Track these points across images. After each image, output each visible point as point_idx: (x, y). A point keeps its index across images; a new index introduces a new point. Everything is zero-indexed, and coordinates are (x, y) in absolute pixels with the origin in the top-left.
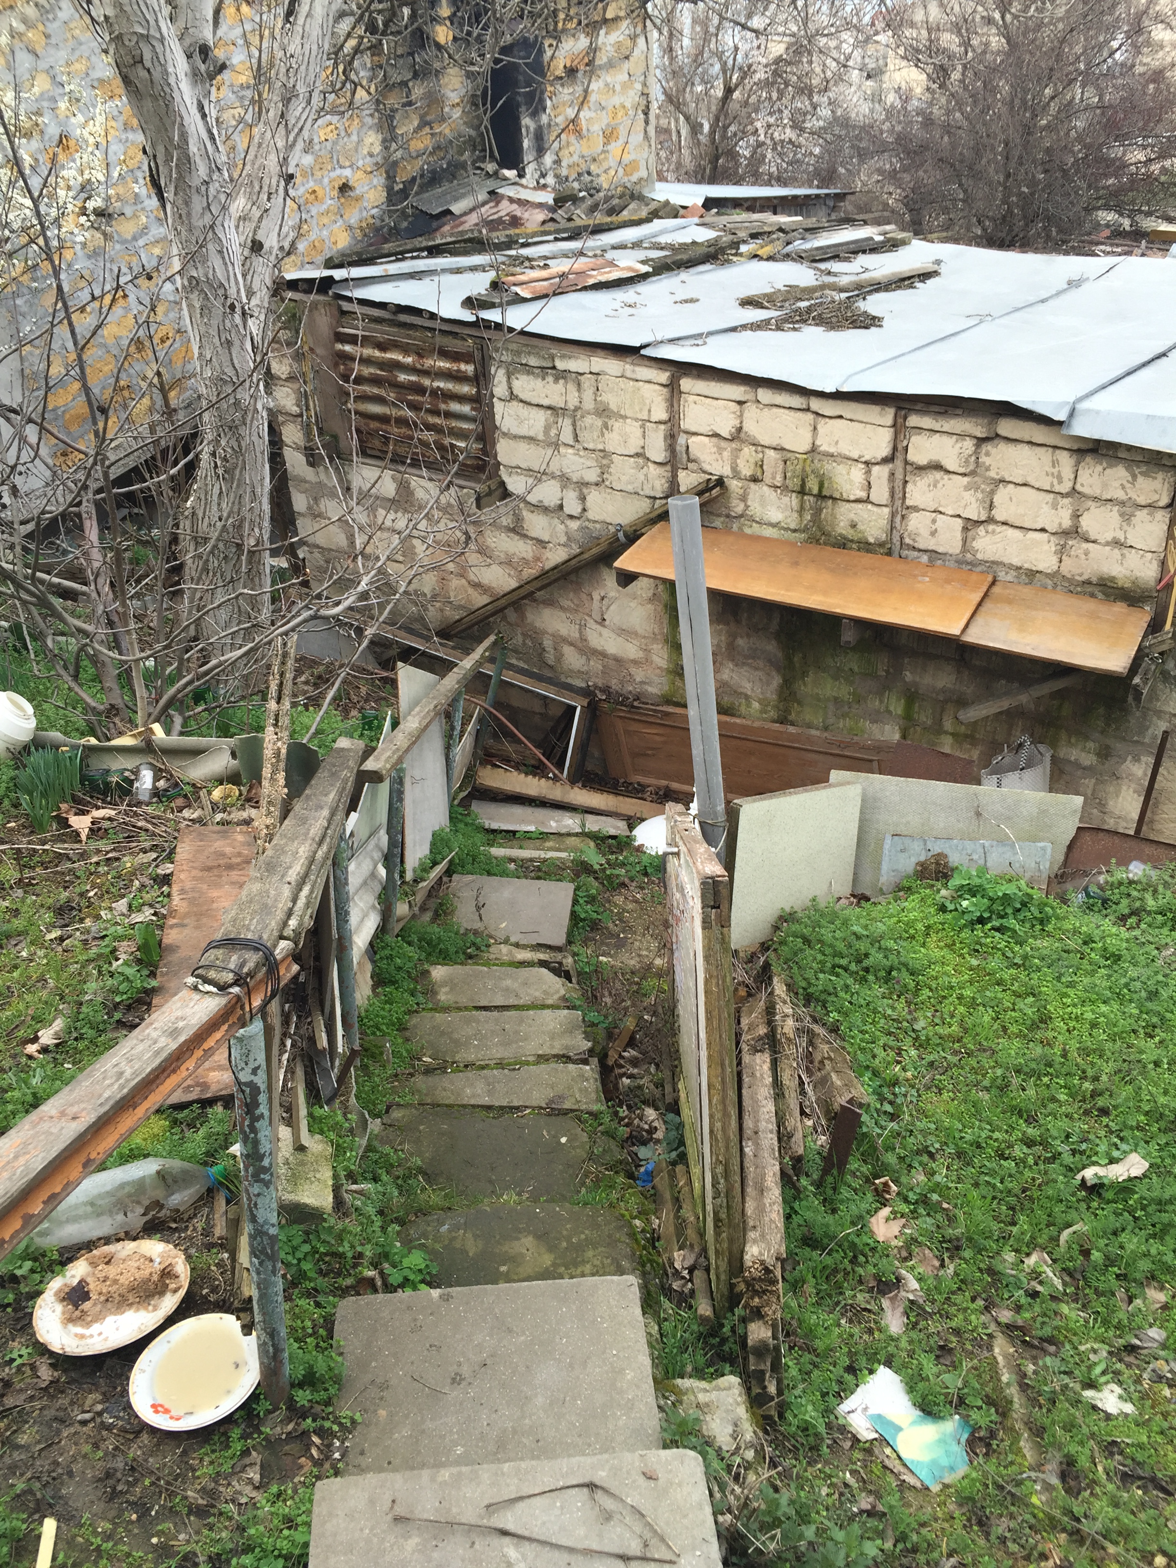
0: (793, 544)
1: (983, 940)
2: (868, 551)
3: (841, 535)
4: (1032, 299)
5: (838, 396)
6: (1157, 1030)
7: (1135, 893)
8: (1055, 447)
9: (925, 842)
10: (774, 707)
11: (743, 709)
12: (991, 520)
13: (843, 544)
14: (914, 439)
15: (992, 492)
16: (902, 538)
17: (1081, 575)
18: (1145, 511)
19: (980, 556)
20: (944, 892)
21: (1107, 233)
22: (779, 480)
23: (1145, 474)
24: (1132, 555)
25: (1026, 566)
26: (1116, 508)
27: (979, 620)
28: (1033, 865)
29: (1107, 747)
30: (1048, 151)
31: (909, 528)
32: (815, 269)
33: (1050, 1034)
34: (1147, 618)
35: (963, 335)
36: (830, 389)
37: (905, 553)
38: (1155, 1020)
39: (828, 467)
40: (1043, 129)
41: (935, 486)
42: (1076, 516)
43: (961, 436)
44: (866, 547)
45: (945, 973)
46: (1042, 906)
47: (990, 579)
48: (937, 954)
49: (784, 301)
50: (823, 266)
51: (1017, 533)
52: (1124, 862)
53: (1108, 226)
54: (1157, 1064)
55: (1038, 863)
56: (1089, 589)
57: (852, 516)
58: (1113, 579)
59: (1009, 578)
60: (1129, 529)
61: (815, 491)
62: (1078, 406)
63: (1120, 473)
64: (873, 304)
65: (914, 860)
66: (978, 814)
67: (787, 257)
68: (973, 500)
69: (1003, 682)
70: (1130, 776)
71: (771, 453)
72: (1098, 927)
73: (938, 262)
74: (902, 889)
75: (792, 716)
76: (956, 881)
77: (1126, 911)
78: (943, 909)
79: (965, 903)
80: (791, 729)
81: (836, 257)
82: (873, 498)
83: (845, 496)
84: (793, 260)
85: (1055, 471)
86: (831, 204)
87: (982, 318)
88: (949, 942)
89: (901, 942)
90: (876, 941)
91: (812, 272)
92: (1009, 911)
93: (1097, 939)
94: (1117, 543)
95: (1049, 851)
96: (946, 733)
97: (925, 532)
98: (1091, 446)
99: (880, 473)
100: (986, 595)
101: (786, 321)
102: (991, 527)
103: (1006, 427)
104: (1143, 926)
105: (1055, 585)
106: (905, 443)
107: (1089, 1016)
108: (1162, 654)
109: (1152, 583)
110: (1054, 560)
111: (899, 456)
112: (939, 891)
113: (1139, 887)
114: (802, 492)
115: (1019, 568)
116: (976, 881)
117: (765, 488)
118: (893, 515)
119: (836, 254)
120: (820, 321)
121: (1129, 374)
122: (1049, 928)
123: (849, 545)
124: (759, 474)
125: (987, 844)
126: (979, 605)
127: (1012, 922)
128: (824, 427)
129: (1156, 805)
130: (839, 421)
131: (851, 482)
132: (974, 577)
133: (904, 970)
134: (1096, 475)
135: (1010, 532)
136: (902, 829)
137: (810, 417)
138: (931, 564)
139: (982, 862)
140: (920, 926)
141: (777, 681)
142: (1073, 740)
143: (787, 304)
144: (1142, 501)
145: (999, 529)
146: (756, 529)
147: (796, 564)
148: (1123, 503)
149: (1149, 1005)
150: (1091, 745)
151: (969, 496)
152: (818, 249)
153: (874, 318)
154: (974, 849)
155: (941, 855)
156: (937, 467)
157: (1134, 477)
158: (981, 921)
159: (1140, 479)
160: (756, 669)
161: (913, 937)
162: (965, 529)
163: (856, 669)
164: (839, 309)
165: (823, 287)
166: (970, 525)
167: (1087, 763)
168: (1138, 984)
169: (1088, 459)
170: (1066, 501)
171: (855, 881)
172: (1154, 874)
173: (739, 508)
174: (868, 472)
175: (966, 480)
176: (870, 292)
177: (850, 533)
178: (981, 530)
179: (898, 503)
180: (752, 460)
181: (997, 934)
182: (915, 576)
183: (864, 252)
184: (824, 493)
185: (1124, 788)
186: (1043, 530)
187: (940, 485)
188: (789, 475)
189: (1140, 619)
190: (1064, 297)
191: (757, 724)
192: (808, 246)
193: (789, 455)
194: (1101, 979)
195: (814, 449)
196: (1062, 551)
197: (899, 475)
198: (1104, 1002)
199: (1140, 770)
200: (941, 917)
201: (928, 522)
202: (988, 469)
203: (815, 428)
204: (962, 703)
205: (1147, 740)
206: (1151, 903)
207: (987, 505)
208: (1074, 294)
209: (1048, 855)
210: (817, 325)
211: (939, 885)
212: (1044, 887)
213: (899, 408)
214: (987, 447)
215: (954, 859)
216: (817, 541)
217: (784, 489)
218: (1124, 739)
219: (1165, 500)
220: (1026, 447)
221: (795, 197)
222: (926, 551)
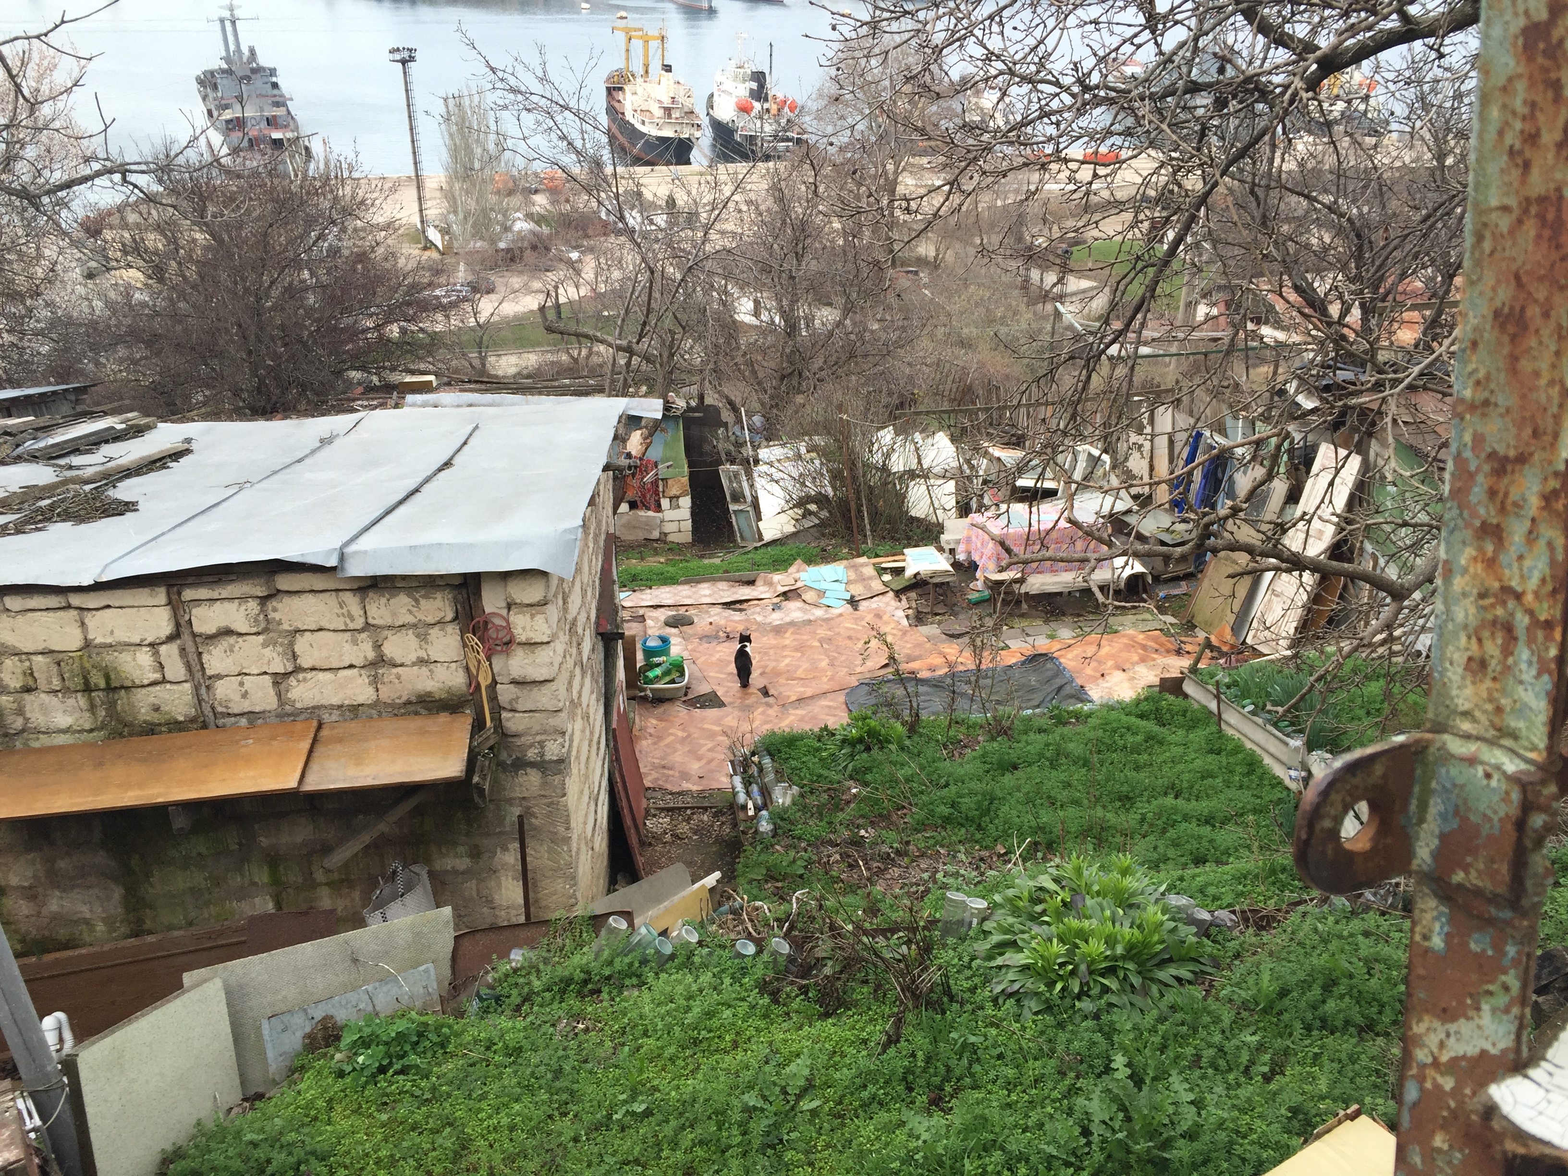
0: (92, 745)
1: (388, 1090)
2: (180, 730)
3: (145, 722)
4: (289, 461)
5: (98, 587)
6: (570, 1106)
7: (521, 980)
8: (337, 590)
9: (305, 1010)
10: (122, 922)
11: (87, 938)
12: (298, 669)
13: (150, 730)
14: (194, 611)
15: (291, 644)
16: (213, 708)
17: (400, 698)
18: (437, 628)
19: (298, 705)
20: (338, 1056)
21: (360, 389)
22: (56, 683)
23: (426, 597)
24: (439, 670)
25: (347, 702)
26: (410, 632)
27: (314, 766)
28: (421, 990)
29: (476, 846)
30: (283, 328)
31: (218, 697)
32: (53, 465)
33: (473, 1158)
34: (470, 721)
35: (225, 504)
36: (87, 581)
37: (220, 722)
38: (565, 1096)
39: (108, 658)
40: (271, 309)
41: (232, 651)
42: (378, 647)
43: (243, 599)
44: (176, 726)
45: (357, 1143)
46: (438, 1029)
47: (315, 724)
48: (345, 1124)
49: (22, 503)
50: (62, 462)
51: (328, 675)
52: (504, 955)
53: (359, 383)
54: (576, 1140)
55: (425, 987)
56: (411, 708)
57: (152, 699)
58: (429, 694)
59: (334, 718)
60: (429, 647)
61: (102, 684)
62: (346, 550)
63: (403, 601)
64: (124, 491)
65: (299, 1034)
66: (355, 961)
67: (18, 459)
68: (275, 655)
69: (361, 817)
70: (504, 865)
71: (40, 658)
72: (495, 1026)
73: (188, 441)
74: (295, 1071)
75: (148, 925)
76: (348, 1039)
77: (518, 1000)
78: (341, 1074)
79: (361, 1059)
80: (150, 939)
81: (76, 451)
82: (168, 677)
83: (137, 682)
84: (26, 461)
85: (345, 611)
86: (73, 398)
87: (241, 486)
88: (355, 1106)
89: (306, 1130)
90: (274, 1141)
91: (51, 469)
92: (407, 1047)
93: (496, 1040)
94: (422, 662)
95: (432, 972)
96: (321, 884)
97: (237, 697)
98: (369, 583)
99: (170, 651)
100: (315, 741)
101: (27, 523)
102: (301, 676)
103: (284, 582)
104: (535, 1008)
105: (380, 714)
106: (187, 617)
107: (505, 1121)
108: (491, 748)
109: (464, 689)
110: (371, 691)
111: (185, 631)
112: (332, 1057)
113: (523, 972)
114: (88, 689)
115: (340, 707)
116: (367, 1031)
117: (43, 696)
118: (197, 688)
119: (76, 447)
120: (67, 516)
121: (388, 512)
122: (451, 1048)
123: (157, 729)
124: (31, 683)
125: (370, 988)
126: (311, 751)
127: (413, 1059)
128: (92, 621)
129: (535, 885)
130: (107, 611)
131: (140, 667)
132: (299, 726)
133: (312, 1160)
134: (382, 607)
135: (321, 675)
136: (281, 1007)
137: (73, 613)
138: (252, 724)
139: (370, 1008)
140: (321, 1103)
141: (117, 892)
142: (444, 850)
143: (26, 506)
144: (430, 619)
145: (309, 675)
146: (44, 740)
147: (100, 765)
148: (415, 626)
149: (558, 1084)
150: (461, 849)
151: (268, 652)
152: (53, 446)
153: (127, 504)
154: (359, 999)
155: (327, 1018)
156: (228, 632)
157: (417, 601)
158: (382, 1070)
159: (423, 602)
160: (89, 887)
161: (315, 1119)
162: (276, 684)
163: (204, 851)
164: (87, 502)
165: (65, 482)
166: (279, 679)
167: (462, 867)
168: (543, 1068)
169: (371, 594)
170: (364, 635)
171: (243, 1083)
172: (532, 955)
173: (19, 723)
174: (156, 654)
175: (261, 638)
176: (120, 479)
177: (155, 718)
178: (292, 681)
179: (199, 675)
180: (19, 671)
181: (401, 1077)
182: (237, 742)
183: (107, 442)
184: (114, 684)
185: (503, 879)
186: (351, 666)
187: (236, 648)
188: (66, 676)
189: (463, 725)
190: (318, 455)
191: (106, 948)
192: (42, 444)
193: (61, 656)
194: (509, 1080)
195: (88, 644)
196: (375, 681)
197: (191, 649)
198: (517, 1101)
199: (510, 857)
200: (341, 1083)
201: (236, 686)
202: (279, 623)
203: (83, 624)
204: (326, 850)
205: (508, 829)
206: (537, 984)
207: (290, 656)
208: (327, 450)
209: (433, 976)
210: (64, 521)
211: (331, 1050)
212: (439, 1008)
213: (169, 587)
214: (272, 604)
215: (341, 1016)
216: (121, 735)
217: (65, 691)
218: (488, 835)
219: (450, 616)
220: (310, 596)
221: (28, 397)
222: (242, 715)
